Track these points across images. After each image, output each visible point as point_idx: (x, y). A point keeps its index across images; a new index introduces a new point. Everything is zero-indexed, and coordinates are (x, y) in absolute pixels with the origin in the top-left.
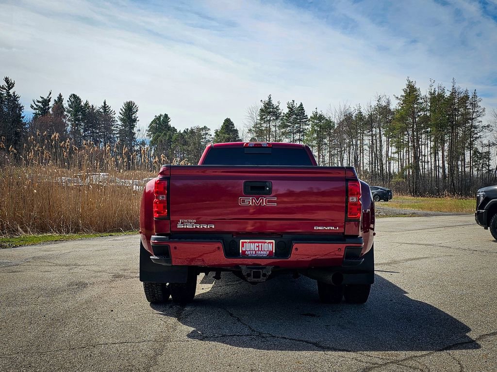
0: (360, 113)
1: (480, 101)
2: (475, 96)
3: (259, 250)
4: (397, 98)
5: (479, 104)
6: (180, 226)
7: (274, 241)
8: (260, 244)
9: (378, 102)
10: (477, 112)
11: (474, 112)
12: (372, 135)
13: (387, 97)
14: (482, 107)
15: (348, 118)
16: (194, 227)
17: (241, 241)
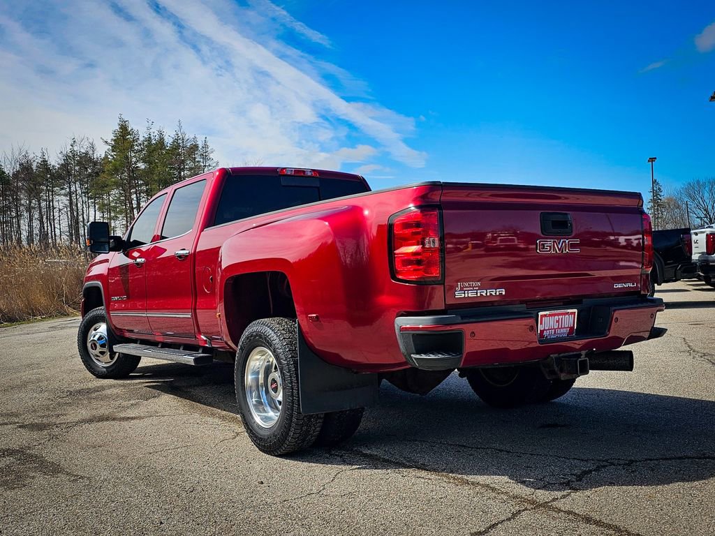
0: (45, 161)
1: (212, 152)
2: (205, 146)
3: (558, 328)
4: (106, 142)
5: (211, 156)
6: (459, 295)
7: (576, 311)
8: (560, 317)
9: (71, 147)
10: (209, 166)
11: (205, 166)
12: (70, 194)
13: (91, 141)
14: (215, 160)
15: (26, 168)
16: (479, 295)
17: (540, 314)
